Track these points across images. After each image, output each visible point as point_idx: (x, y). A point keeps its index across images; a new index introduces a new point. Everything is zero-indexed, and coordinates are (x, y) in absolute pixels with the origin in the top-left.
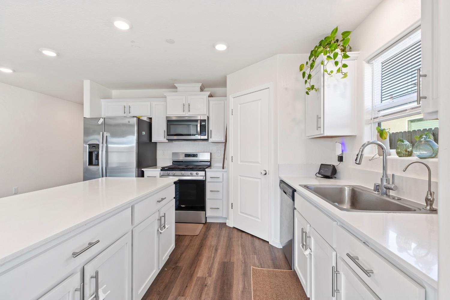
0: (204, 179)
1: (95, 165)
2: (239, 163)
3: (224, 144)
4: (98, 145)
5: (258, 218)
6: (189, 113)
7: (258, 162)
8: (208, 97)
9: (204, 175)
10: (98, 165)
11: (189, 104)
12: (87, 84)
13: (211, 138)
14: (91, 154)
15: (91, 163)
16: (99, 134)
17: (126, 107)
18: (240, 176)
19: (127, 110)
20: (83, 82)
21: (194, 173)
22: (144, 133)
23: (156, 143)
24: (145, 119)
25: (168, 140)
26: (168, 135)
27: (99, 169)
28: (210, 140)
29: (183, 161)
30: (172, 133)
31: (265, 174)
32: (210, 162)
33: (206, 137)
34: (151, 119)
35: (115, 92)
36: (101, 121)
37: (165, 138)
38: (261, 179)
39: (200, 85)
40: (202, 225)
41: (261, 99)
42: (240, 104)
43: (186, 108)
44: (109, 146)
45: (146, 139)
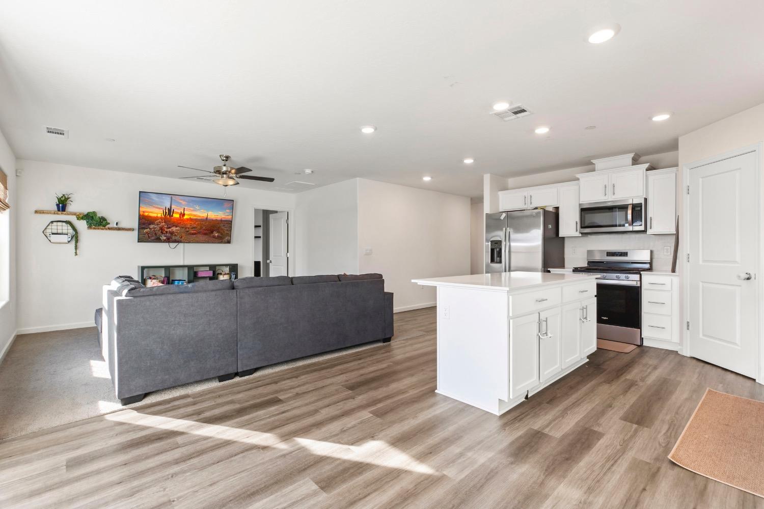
0: (639, 285)
1: (497, 263)
2: (701, 262)
3: (674, 237)
4: (500, 242)
5: (735, 344)
6: (614, 197)
7: (735, 262)
8: (645, 170)
9: (639, 279)
10: (500, 262)
11: (614, 184)
12: (487, 178)
13: (651, 228)
14: (492, 250)
15: (492, 260)
16: (502, 230)
17: (527, 197)
18: (702, 282)
19: (528, 201)
20: (483, 176)
21: (623, 276)
22: (550, 226)
23: (563, 238)
24: (551, 209)
25: (582, 233)
26: (582, 227)
27: (502, 266)
28: (649, 232)
29: (603, 262)
30: (587, 223)
31: (748, 279)
32: (651, 263)
33: (642, 228)
34: (557, 208)
35: (511, 181)
36: (504, 215)
37: (578, 231)
38: (740, 286)
39: (632, 155)
40: (635, 347)
41: (740, 169)
42: (702, 178)
43: (610, 190)
44: (513, 244)
45: (552, 234)
